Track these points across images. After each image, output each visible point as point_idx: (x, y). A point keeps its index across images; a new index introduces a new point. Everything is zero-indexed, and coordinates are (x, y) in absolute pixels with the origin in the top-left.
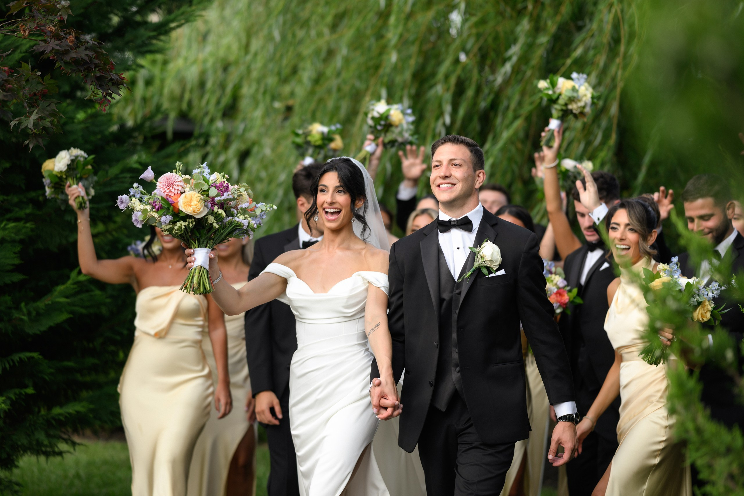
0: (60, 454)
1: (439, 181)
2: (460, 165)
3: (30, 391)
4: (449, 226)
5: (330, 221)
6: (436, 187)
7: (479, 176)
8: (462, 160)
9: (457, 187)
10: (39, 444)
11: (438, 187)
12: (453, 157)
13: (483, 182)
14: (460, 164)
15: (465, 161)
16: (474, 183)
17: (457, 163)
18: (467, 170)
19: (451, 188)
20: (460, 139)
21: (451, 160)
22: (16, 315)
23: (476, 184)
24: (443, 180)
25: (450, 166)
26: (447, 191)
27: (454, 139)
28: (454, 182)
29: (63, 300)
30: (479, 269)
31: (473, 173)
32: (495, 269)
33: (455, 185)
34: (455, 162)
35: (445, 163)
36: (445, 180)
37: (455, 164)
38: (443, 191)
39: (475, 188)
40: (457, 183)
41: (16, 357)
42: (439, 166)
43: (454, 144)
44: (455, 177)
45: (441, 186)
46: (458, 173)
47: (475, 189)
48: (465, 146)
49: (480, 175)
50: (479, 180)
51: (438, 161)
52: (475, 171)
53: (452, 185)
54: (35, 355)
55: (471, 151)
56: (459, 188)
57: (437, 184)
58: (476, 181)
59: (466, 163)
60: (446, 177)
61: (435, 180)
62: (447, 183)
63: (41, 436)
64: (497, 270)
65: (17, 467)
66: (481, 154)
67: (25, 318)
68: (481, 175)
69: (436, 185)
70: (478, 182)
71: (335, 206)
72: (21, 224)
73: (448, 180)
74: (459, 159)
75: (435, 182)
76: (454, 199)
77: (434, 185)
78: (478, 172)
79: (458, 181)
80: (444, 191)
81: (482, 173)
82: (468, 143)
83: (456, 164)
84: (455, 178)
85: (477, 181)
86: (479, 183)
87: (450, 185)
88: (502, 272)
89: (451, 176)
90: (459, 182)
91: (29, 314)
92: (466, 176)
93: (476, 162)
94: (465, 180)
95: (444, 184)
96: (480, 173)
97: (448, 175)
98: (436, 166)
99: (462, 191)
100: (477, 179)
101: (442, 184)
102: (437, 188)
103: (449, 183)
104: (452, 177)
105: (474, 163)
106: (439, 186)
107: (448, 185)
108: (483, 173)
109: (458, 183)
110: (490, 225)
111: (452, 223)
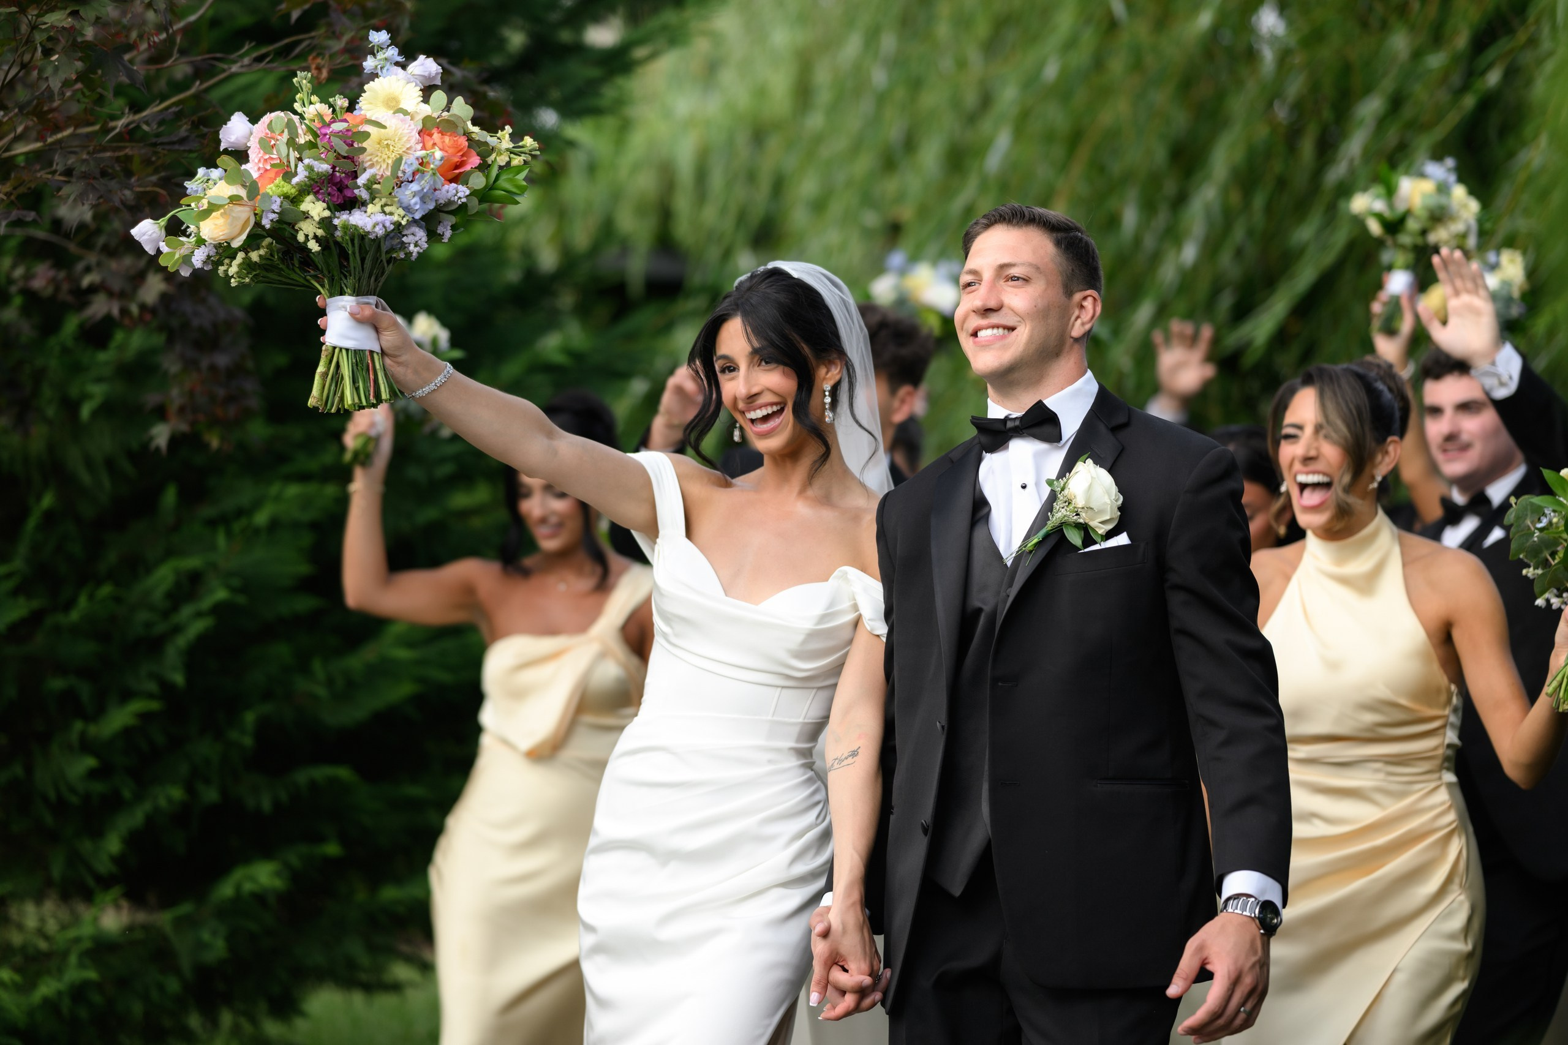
0: (396, 987)
1: (975, 322)
2: (1024, 279)
3: (332, 849)
4: (1004, 432)
5: (762, 435)
6: (969, 336)
7: (1082, 307)
8: (1031, 265)
9: (1017, 336)
10: (352, 965)
11: (973, 337)
12: (1006, 260)
13: (1093, 321)
14: (1025, 277)
15: (1038, 268)
16: (1068, 324)
17: (1016, 275)
18: (1046, 290)
19: (1003, 337)
20: (1026, 214)
21: (1003, 267)
22: (302, 685)
23: (1073, 325)
24: (983, 318)
25: (1002, 282)
26: (992, 347)
27: (1013, 214)
28: (1010, 323)
29: (403, 654)
30: (1058, 532)
31: (1063, 298)
32: (1101, 532)
33: (1012, 329)
34: (1014, 271)
35: (987, 275)
36: (987, 317)
37: (1012, 278)
38: (983, 346)
39: (1072, 338)
40: (1017, 324)
41: (303, 776)
42: (975, 285)
43: (1011, 228)
44: (1012, 310)
45: (981, 334)
46: (1018, 299)
47: (1072, 340)
48: (1040, 232)
49: (1085, 304)
50: (1082, 317)
51: (974, 272)
52: (1069, 293)
53: (1006, 331)
54: (343, 773)
55: (1058, 243)
56: (1023, 335)
57: (970, 331)
58: (1073, 318)
59: (1041, 273)
60: (987, 311)
61: (965, 319)
62: (993, 327)
63: (355, 948)
64: (1109, 535)
65: (302, 1014)
66: (1087, 251)
67: (321, 691)
68: (1088, 303)
69: (967, 332)
70: (1079, 321)
71: (762, 400)
72: (311, 488)
73: (994, 319)
74: (1023, 264)
75: (965, 326)
76: (1011, 365)
77: (965, 334)
78: (1078, 296)
79: (1019, 319)
80: (986, 346)
81: (1090, 299)
82: (1050, 223)
83: (1015, 277)
84: (1011, 312)
85: (1078, 317)
86: (1083, 324)
87: (1001, 331)
88: (1123, 539)
89: (1003, 309)
90: (1022, 321)
91: (330, 682)
92: (1040, 305)
93: (1073, 270)
94: (1041, 314)
95: (987, 328)
96: (1085, 298)
97: (992, 304)
98: (969, 285)
99: (1032, 343)
100: (1077, 313)
101: (980, 329)
102: (971, 339)
103: (998, 327)
104: (1004, 311)
105: (1067, 275)
106: (975, 334)
107: (995, 331)
108: (1095, 299)
109: (1020, 324)
110: (1107, 426)
111: (1010, 425)
